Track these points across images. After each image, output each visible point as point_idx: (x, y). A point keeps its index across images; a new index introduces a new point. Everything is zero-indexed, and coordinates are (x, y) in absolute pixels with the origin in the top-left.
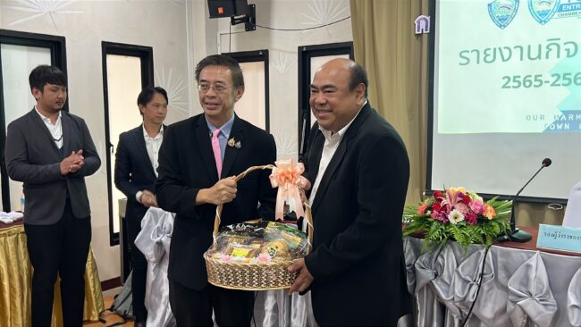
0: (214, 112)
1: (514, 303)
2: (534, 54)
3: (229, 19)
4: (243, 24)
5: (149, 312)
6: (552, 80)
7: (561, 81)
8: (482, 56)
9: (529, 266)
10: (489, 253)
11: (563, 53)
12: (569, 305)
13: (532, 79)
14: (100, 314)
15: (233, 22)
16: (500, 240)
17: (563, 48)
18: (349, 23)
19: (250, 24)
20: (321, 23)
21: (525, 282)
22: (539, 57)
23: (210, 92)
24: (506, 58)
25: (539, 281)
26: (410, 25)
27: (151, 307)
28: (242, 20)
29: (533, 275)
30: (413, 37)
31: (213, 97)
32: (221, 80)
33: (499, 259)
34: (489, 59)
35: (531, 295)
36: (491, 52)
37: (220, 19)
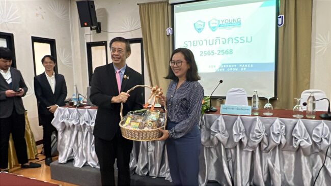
0: (117, 62)
1: (213, 135)
2: (211, 43)
3: (89, 28)
4: (95, 31)
5: (60, 152)
6: (218, 52)
7: (221, 53)
8: (192, 43)
9: (218, 121)
10: (203, 117)
11: (221, 42)
12: (234, 134)
13: (211, 52)
14: (36, 156)
15: (91, 29)
16: (206, 112)
17: (221, 40)
18: (140, 30)
19: (99, 30)
20: (128, 30)
21: (217, 127)
22: (213, 44)
23: (116, 53)
24: (201, 44)
25: (222, 126)
26: (165, 32)
27: (60, 150)
28: (95, 29)
29: (220, 124)
30: (166, 36)
31: (117, 55)
32: (121, 48)
33: (207, 119)
34: (195, 44)
35: (219, 132)
36: (195, 42)
37: (85, 28)
